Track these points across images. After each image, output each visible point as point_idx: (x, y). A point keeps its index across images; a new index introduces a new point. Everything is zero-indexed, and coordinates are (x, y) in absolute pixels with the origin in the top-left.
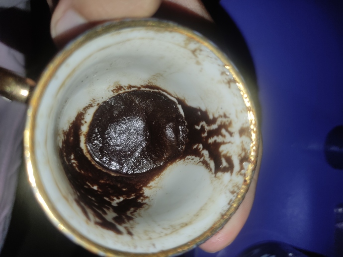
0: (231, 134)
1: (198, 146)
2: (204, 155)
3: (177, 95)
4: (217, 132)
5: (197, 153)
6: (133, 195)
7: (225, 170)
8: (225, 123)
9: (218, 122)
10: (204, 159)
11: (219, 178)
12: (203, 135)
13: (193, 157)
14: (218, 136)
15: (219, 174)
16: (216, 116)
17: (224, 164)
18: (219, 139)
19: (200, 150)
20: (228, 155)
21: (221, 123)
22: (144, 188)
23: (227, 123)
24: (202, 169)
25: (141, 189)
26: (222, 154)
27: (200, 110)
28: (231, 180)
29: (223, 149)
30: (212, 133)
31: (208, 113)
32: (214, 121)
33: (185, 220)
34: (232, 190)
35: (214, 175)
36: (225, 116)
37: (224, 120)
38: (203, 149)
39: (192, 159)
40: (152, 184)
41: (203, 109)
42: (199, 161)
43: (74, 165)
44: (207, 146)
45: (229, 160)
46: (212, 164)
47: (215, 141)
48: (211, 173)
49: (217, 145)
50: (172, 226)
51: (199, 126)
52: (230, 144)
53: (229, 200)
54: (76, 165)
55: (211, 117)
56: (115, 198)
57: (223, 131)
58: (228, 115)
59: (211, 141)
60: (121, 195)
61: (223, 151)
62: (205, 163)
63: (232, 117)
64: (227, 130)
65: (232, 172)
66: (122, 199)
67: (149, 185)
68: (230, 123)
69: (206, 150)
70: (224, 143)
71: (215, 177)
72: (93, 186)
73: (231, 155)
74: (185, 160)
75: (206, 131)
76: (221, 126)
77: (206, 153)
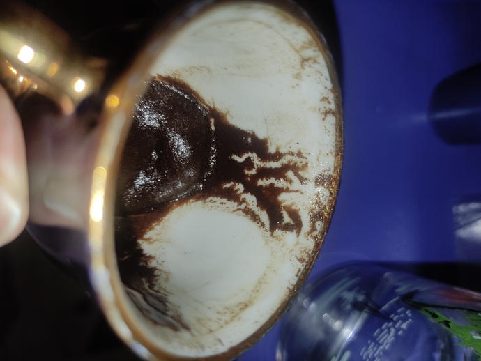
0: (302, 180)
1: (233, 186)
2: (247, 200)
5: (231, 195)
7: (287, 228)
8: (296, 163)
9: (284, 161)
10: (246, 207)
11: (277, 237)
12: (247, 172)
14: (278, 178)
15: (278, 232)
16: (282, 151)
17: (287, 219)
18: (280, 183)
19: (239, 192)
20: (294, 208)
25: (135, 243)
26: (283, 205)
28: (298, 243)
31: (269, 144)
32: (277, 156)
34: (299, 257)
35: (269, 233)
36: (299, 155)
38: (246, 191)
39: (222, 203)
40: (149, 234)
42: (236, 208)
45: (294, 215)
46: (264, 217)
47: (272, 185)
49: (275, 191)
52: (298, 194)
55: (272, 150)
57: (290, 174)
59: (262, 182)
61: (285, 201)
64: (296, 174)
65: (298, 233)
67: (146, 236)
68: (305, 166)
69: (252, 194)
70: (287, 190)
71: (272, 235)
73: (297, 208)
74: (205, 202)
75: (255, 166)
77: (251, 199)
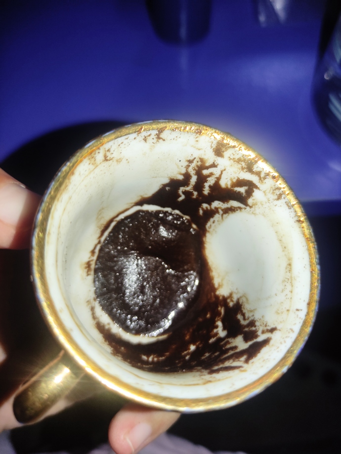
0: (214, 165)
1: (203, 209)
2: (217, 206)
3: (131, 203)
4: (202, 179)
5: (210, 214)
6: (219, 309)
7: (249, 193)
8: (197, 166)
9: (192, 172)
10: (222, 210)
11: (255, 204)
12: (194, 197)
13: (212, 220)
14: (206, 181)
15: (250, 201)
16: (184, 171)
17: (242, 190)
18: (211, 181)
19: (209, 208)
20: (235, 181)
21: (195, 169)
22: (218, 293)
23: (199, 163)
24: (232, 217)
25: (217, 297)
26: (229, 186)
27: (165, 186)
28: (264, 192)
29: (225, 183)
30: (199, 186)
31: (175, 178)
32: (187, 176)
33: (284, 264)
34: (276, 197)
35: (248, 208)
36: (190, 162)
37: (193, 165)
38: (210, 204)
39: (214, 222)
40: (216, 282)
41: (166, 181)
42: (220, 216)
43: (156, 359)
44: (209, 199)
45: (240, 183)
46: (234, 204)
47: (210, 187)
48: (243, 210)
49: (216, 187)
50: (284, 281)
51: (180, 196)
52: (224, 172)
53: (286, 206)
54: (156, 357)
55: (181, 177)
56: (215, 331)
57: (205, 172)
58: (192, 158)
59: (206, 191)
60: (214, 322)
61: (226, 184)
62: (227, 211)
63: (197, 154)
64: (207, 168)
65: (257, 187)
66: (219, 324)
67: (216, 286)
68: (202, 160)
69: (213, 201)
70: (218, 179)
71: (251, 207)
72: (189, 349)
73: (236, 178)
74: (209, 232)
75: (192, 191)
76: (198, 172)
77: (216, 204)
